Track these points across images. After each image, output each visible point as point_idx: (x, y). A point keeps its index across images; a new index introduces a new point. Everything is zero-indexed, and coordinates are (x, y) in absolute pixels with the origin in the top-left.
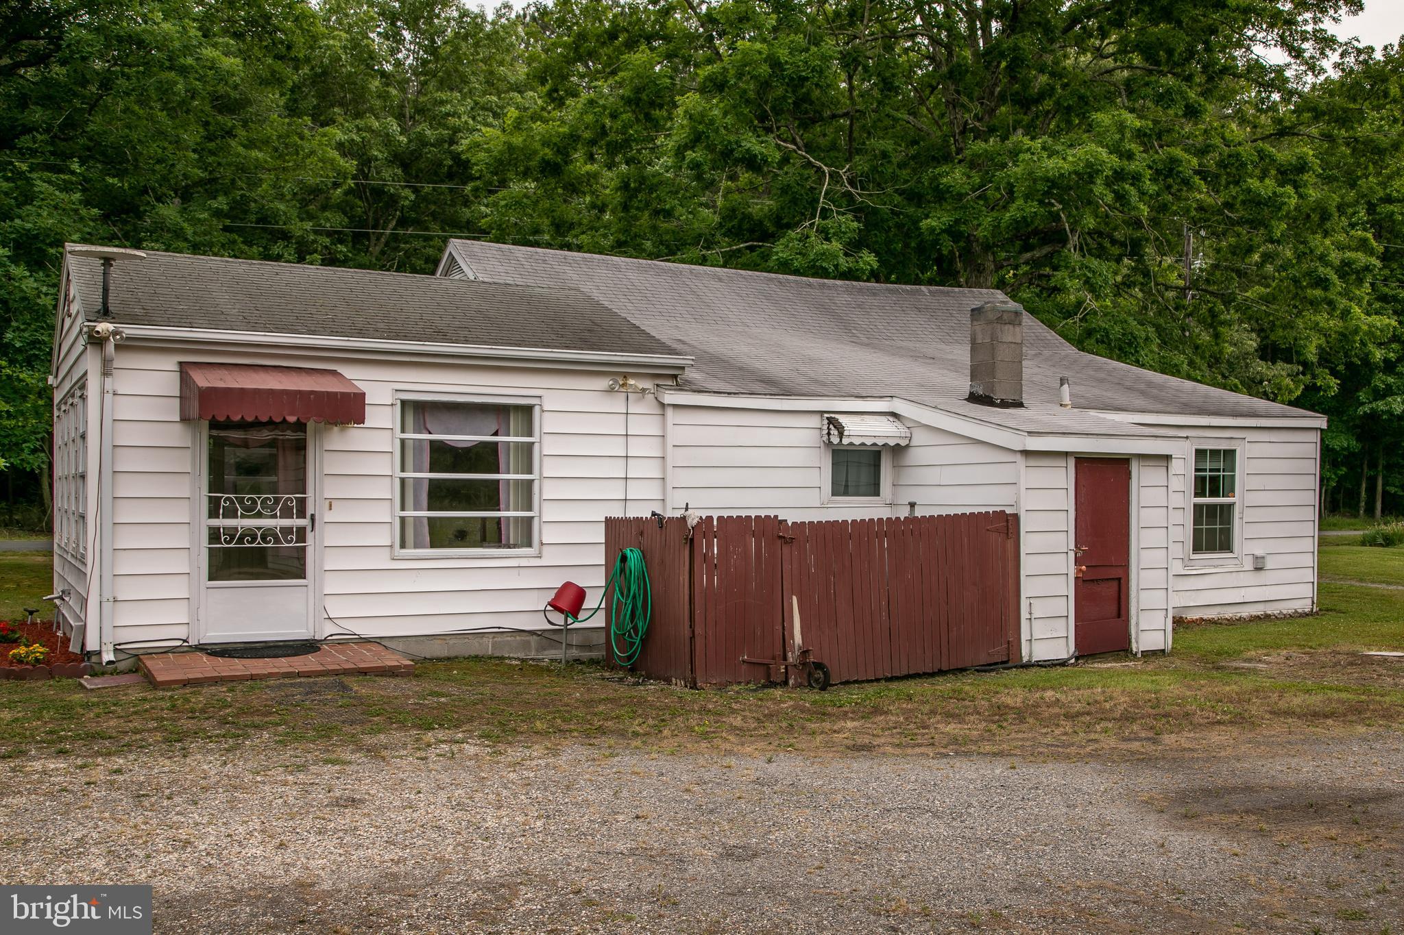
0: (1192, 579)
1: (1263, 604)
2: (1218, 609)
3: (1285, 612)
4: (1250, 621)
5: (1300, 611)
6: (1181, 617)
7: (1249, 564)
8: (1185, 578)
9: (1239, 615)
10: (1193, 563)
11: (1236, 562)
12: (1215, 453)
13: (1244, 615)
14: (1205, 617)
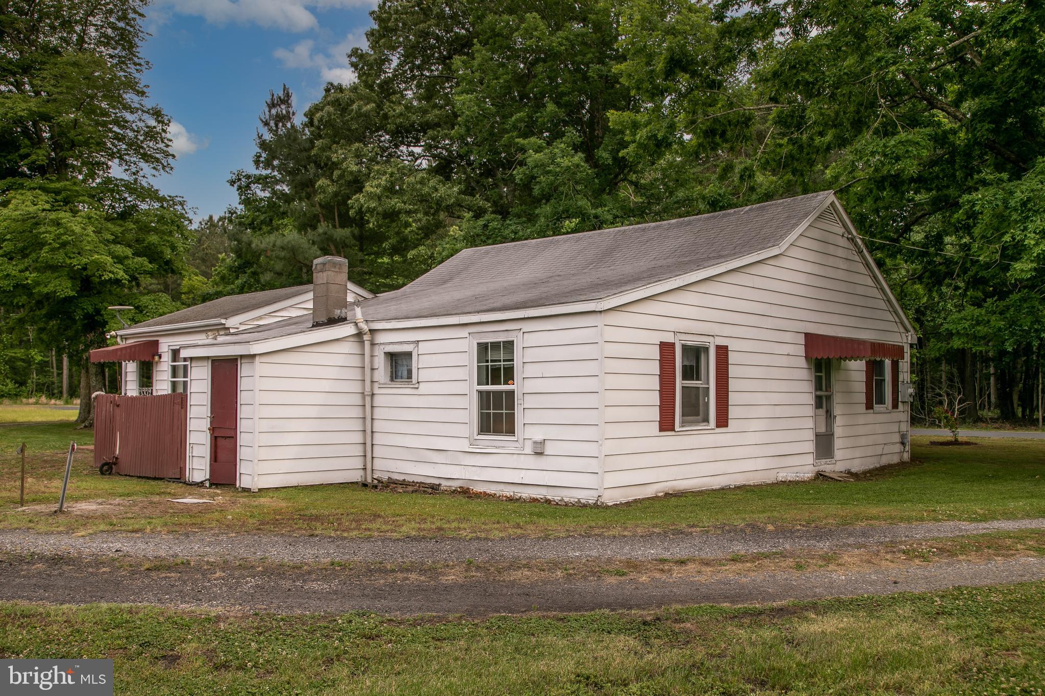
0: (479, 456)
1: (545, 488)
2: (502, 487)
3: (566, 500)
4: (530, 502)
5: (583, 501)
6: (468, 489)
7: (529, 449)
8: (471, 454)
9: (519, 495)
10: (478, 442)
11: (517, 445)
12: (496, 346)
13: (524, 496)
14: (488, 492)
